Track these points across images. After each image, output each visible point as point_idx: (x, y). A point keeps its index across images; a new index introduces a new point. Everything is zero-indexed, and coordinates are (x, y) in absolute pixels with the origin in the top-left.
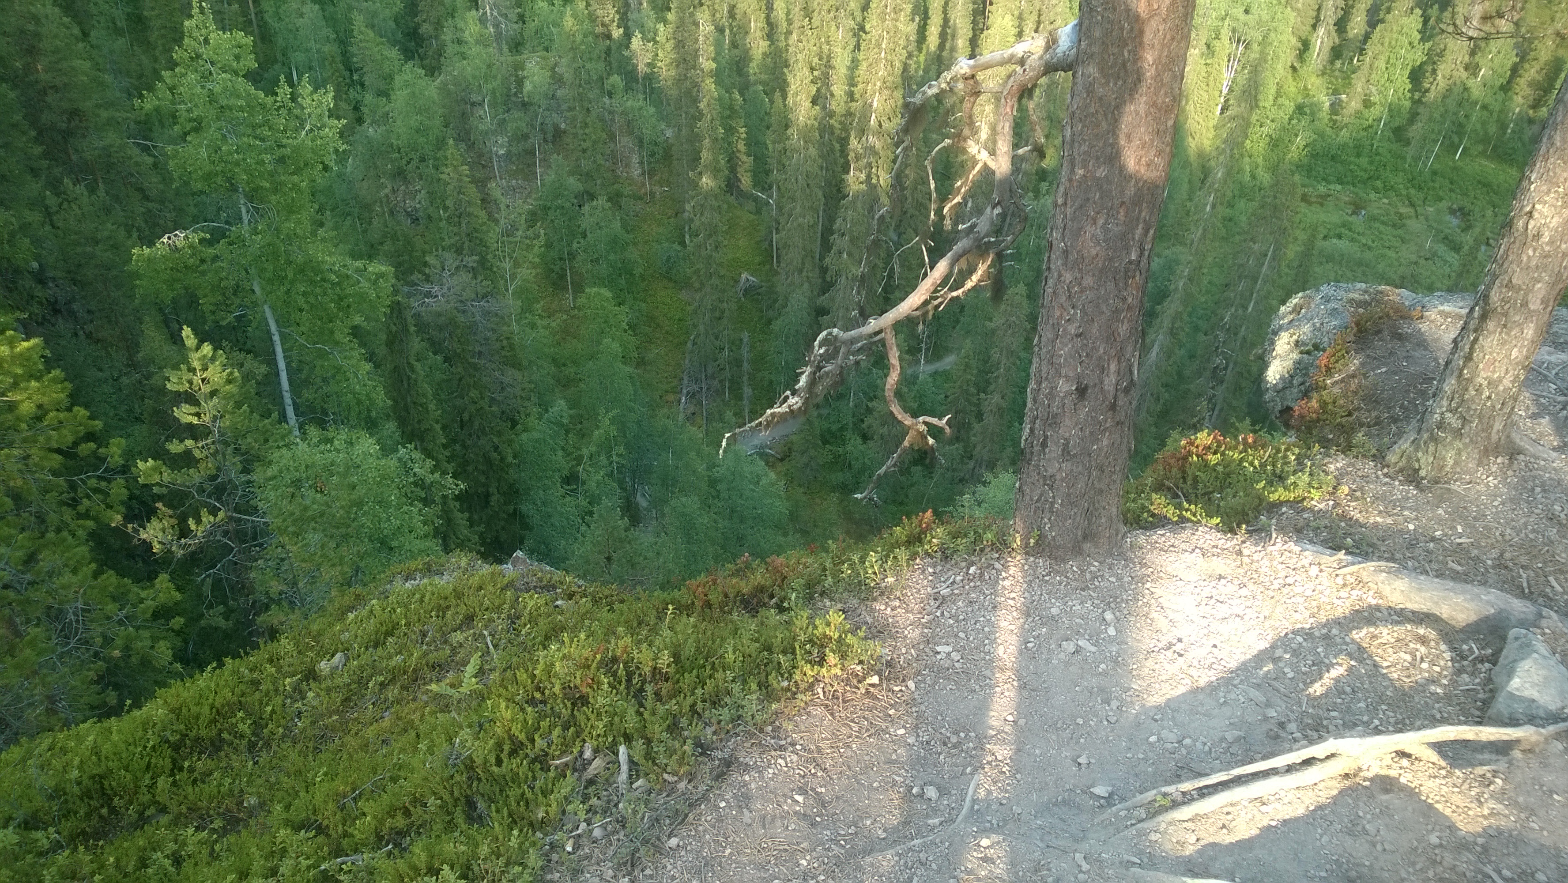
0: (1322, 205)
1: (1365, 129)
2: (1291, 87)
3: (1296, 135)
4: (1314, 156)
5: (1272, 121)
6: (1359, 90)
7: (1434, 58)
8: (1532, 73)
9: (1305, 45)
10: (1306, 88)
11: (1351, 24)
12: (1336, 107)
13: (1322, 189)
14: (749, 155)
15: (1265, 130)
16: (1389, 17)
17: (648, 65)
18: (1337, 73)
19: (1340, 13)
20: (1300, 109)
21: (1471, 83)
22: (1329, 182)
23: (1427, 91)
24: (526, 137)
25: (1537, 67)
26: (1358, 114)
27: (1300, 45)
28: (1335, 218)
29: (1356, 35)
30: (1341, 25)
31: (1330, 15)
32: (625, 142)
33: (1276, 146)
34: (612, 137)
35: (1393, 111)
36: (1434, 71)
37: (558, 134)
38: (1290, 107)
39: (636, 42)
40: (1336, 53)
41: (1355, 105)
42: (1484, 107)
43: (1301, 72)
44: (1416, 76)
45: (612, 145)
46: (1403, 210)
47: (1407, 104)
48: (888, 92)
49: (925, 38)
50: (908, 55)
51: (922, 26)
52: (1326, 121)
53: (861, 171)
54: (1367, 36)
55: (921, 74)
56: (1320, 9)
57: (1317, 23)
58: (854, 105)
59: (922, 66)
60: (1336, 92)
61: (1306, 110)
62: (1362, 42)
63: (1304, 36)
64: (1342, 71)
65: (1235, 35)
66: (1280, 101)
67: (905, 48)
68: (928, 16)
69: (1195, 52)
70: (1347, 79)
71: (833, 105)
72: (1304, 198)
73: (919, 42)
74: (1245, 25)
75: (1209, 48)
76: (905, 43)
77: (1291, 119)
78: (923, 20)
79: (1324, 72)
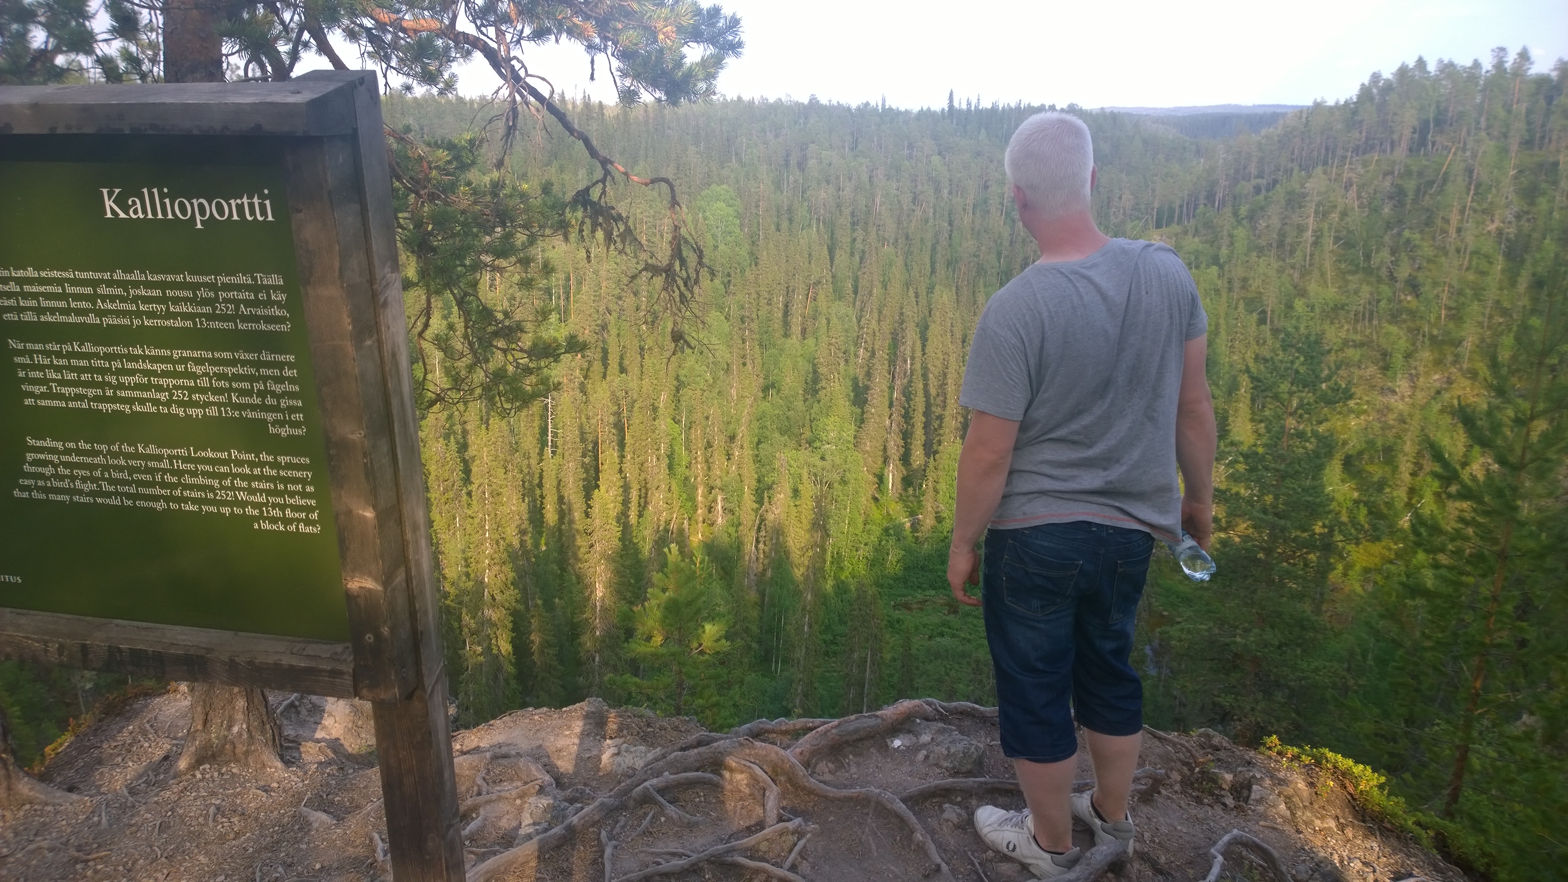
0: (922, 609)
1: (942, 541)
2: (876, 515)
3: (888, 554)
4: (907, 569)
5: (866, 544)
6: (930, 509)
9: (881, 479)
10: (889, 514)
11: (913, 458)
12: (915, 527)
13: (919, 596)
15: (861, 552)
16: (941, 448)
18: (911, 498)
19: (902, 450)
20: (886, 530)
22: (924, 590)
26: (934, 529)
27: (876, 480)
28: (934, 619)
29: (920, 465)
30: (905, 459)
31: (894, 453)
33: (873, 565)
38: (877, 531)
40: (907, 482)
41: (929, 521)
43: (881, 501)
48: (497, 568)
49: (542, 516)
50: (523, 532)
51: (535, 506)
52: (910, 538)
53: (479, 644)
54: (926, 464)
55: (544, 548)
56: (885, 449)
57: (886, 460)
58: (471, 583)
59: (543, 541)
60: (912, 514)
61: (891, 532)
62: (925, 470)
63: (877, 472)
64: (915, 496)
65: (817, 479)
66: (868, 527)
67: (518, 526)
68: (542, 497)
69: (782, 497)
70: (919, 502)
71: (447, 587)
72: (907, 607)
73: (531, 521)
74: (823, 469)
75: (796, 492)
76: (519, 522)
77: (880, 542)
78: (535, 501)
79: (901, 498)
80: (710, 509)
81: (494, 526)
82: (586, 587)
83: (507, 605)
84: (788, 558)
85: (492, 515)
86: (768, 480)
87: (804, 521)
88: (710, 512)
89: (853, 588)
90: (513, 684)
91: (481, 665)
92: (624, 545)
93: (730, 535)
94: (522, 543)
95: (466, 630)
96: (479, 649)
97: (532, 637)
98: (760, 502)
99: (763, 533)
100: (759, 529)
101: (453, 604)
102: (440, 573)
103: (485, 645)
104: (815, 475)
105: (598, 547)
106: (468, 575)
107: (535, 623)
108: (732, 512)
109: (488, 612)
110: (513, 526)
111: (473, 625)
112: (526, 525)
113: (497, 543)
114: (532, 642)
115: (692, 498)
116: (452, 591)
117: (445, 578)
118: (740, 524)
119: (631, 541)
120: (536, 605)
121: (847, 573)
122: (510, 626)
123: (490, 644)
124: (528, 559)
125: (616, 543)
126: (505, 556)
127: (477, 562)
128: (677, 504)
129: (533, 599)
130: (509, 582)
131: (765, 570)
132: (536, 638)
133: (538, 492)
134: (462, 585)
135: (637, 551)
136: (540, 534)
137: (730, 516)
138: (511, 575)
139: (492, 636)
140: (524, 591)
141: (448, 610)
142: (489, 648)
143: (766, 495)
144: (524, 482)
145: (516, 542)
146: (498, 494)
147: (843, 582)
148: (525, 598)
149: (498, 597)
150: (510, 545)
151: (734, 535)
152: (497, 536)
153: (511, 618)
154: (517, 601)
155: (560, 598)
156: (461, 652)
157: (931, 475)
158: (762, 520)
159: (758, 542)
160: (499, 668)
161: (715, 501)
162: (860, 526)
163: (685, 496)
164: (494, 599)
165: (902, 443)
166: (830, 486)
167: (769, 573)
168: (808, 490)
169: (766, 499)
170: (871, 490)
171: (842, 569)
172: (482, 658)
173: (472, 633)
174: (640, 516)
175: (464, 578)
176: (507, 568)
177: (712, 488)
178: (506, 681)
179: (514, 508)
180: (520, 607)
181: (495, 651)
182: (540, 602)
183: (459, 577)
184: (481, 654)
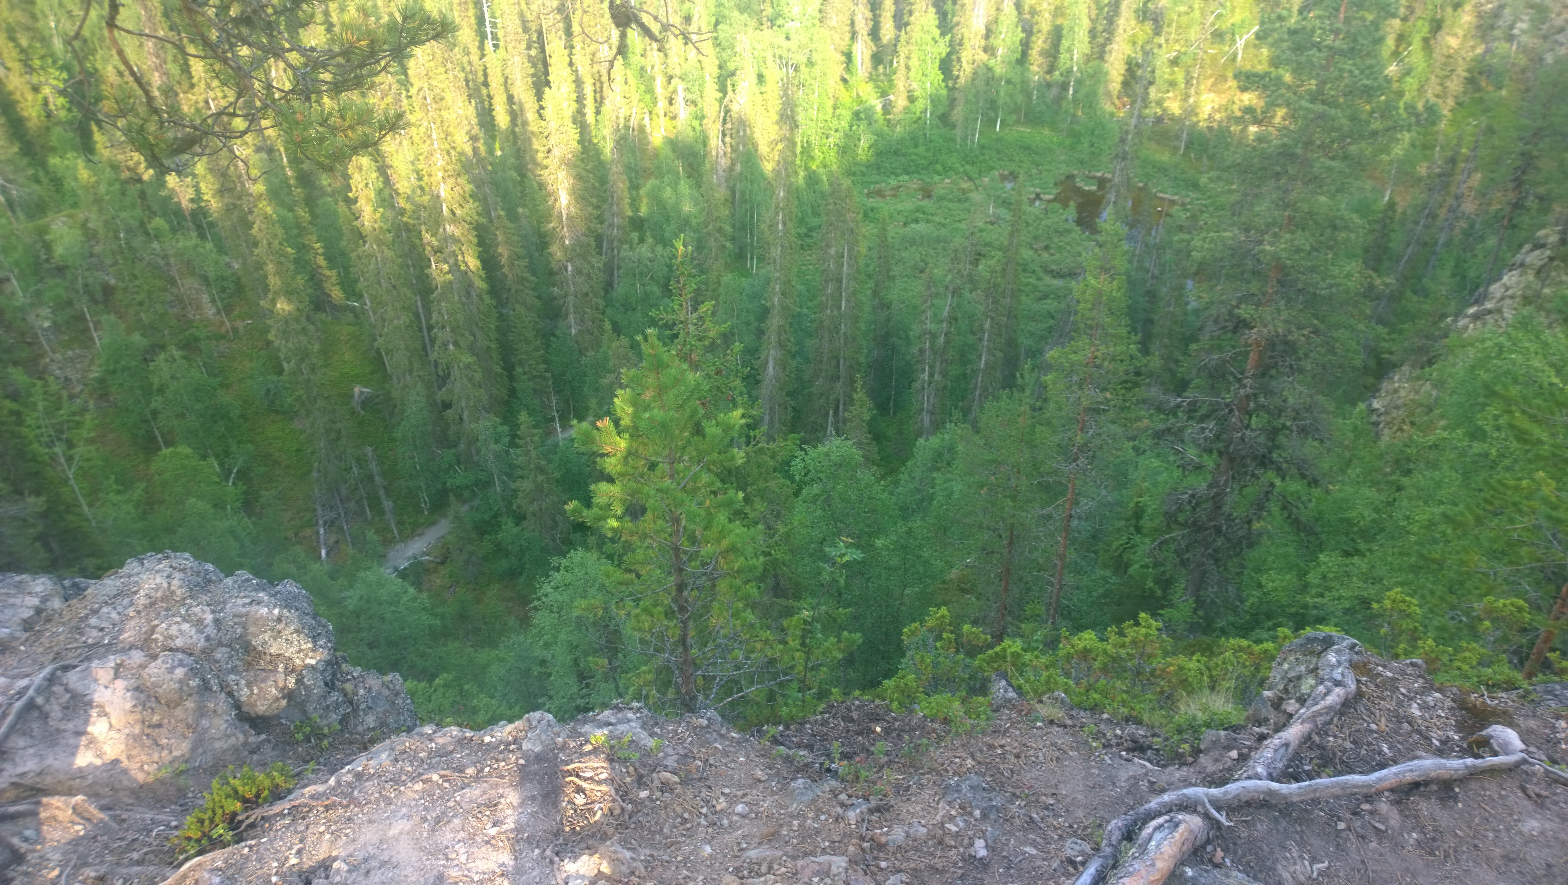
0: (895, 196)
1: (916, 122)
3: (859, 140)
4: (879, 154)
5: (836, 131)
6: (902, 88)
7: (955, 48)
8: (1039, 44)
9: (849, 58)
10: (858, 96)
11: (883, 32)
12: (887, 108)
13: (893, 182)
14: (331, 269)
15: (831, 140)
16: (912, 19)
17: (192, 200)
18: (882, 77)
19: (871, 23)
20: (857, 115)
21: (992, 63)
22: (897, 175)
23: (958, 77)
24: (70, 303)
25: (1042, 38)
26: (906, 110)
27: (844, 59)
28: (908, 205)
29: (890, 40)
30: (874, 33)
31: (863, 28)
32: (189, 285)
33: (844, 153)
34: (173, 282)
35: (935, 100)
36: (959, 60)
37: (108, 291)
38: (847, 115)
39: (172, 180)
40: (877, 59)
41: (900, 102)
42: (1008, 82)
43: (851, 82)
44: (946, 66)
45: (175, 290)
46: (965, 185)
47: (944, 92)
48: (452, 180)
49: (493, 118)
50: (474, 139)
51: (483, 108)
52: (882, 121)
53: (445, 261)
54: (897, 39)
55: (499, 153)
56: (852, 24)
57: (854, 35)
58: (426, 198)
59: (497, 146)
60: (884, 94)
61: (862, 116)
62: (895, 45)
63: (845, 49)
64: (885, 74)
65: (783, 62)
66: (838, 111)
67: (468, 132)
68: (490, 97)
69: (745, 83)
70: (890, 81)
71: (402, 203)
72: (880, 194)
73: (481, 125)
74: (789, 50)
75: (760, 77)
76: (468, 128)
77: (851, 126)
78: (482, 102)
79: (871, 78)
80: (671, 102)
81: (443, 135)
82: (549, 195)
83: (468, 219)
84: (756, 150)
85: (439, 122)
86: (731, 66)
87: (770, 108)
88: (671, 104)
89: (824, 178)
90: (487, 299)
91: (451, 282)
92: (584, 147)
93: (694, 129)
94: (475, 150)
95: (428, 248)
96: (446, 267)
97: (500, 250)
98: (723, 90)
99: (729, 126)
100: (724, 121)
101: (411, 221)
102: (391, 188)
103: (452, 261)
104: (781, 57)
105: (556, 152)
106: (422, 188)
107: (500, 236)
108: (694, 103)
109: (449, 228)
110: (463, 132)
111: (435, 242)
112: (476, 130)
113: (448, 153)
114: (501, 255)
115: (650, 90)
116: (408, 207)
117: (398, 194)
118: (703, 117)
119: (590, 142)
120: (499, 217)
121: (818, 162)
122: (475, 240)
123: (457, 260)
124: (484, 168)
125: (575, 145)
126: (458, 167)
127: (430, 175)
128: (635, 97)
129: (496, 210)
130: (467, 195)
131: (733, 164)
132: (503, 252)
133: (484, 91)
134: (417, 199)
135: (598, 152)
136: (493, 138)
137: (693, 108)
138: (469, 187)
139: (458, 252)
140: (484, 202)
141: (408, 228)
142: (456, 264)
143: (729, 82)
144: (467, 81)
145: (468, 149)
146: (442, 99)
147: (814, 172)
148: (486, 211)
149: (458, 212)
150: (462, 153)
151: (698, 128)
152: (447, 146)
153: (475, 233)
154: (478, 214)
155: (524, 206)
156: (427, 271)
157: (903, 51)
158: (727, 111)
159: (724, 135)
160: (470, 285)
161: (674, 92)
162: (830, 111)
163: (643, 88)
164: (454, 214)
165: (869, 15)
166: (796, 69)
167: (738, 168)
168: (774, 75)
169: (730, 88)
170: (838, 70)
171: (812, 158)
172: (449, 277)
173: (437, 251)
174: (598, 112)
175: (419, 192)
176: (462, 180)
177: (671, 78)
178: (480, 296)
179: (461, 112)
180: (483, 220)
181: (463, 268)
182: (502, 213)
183: (413, 191)
184: (449, 272)
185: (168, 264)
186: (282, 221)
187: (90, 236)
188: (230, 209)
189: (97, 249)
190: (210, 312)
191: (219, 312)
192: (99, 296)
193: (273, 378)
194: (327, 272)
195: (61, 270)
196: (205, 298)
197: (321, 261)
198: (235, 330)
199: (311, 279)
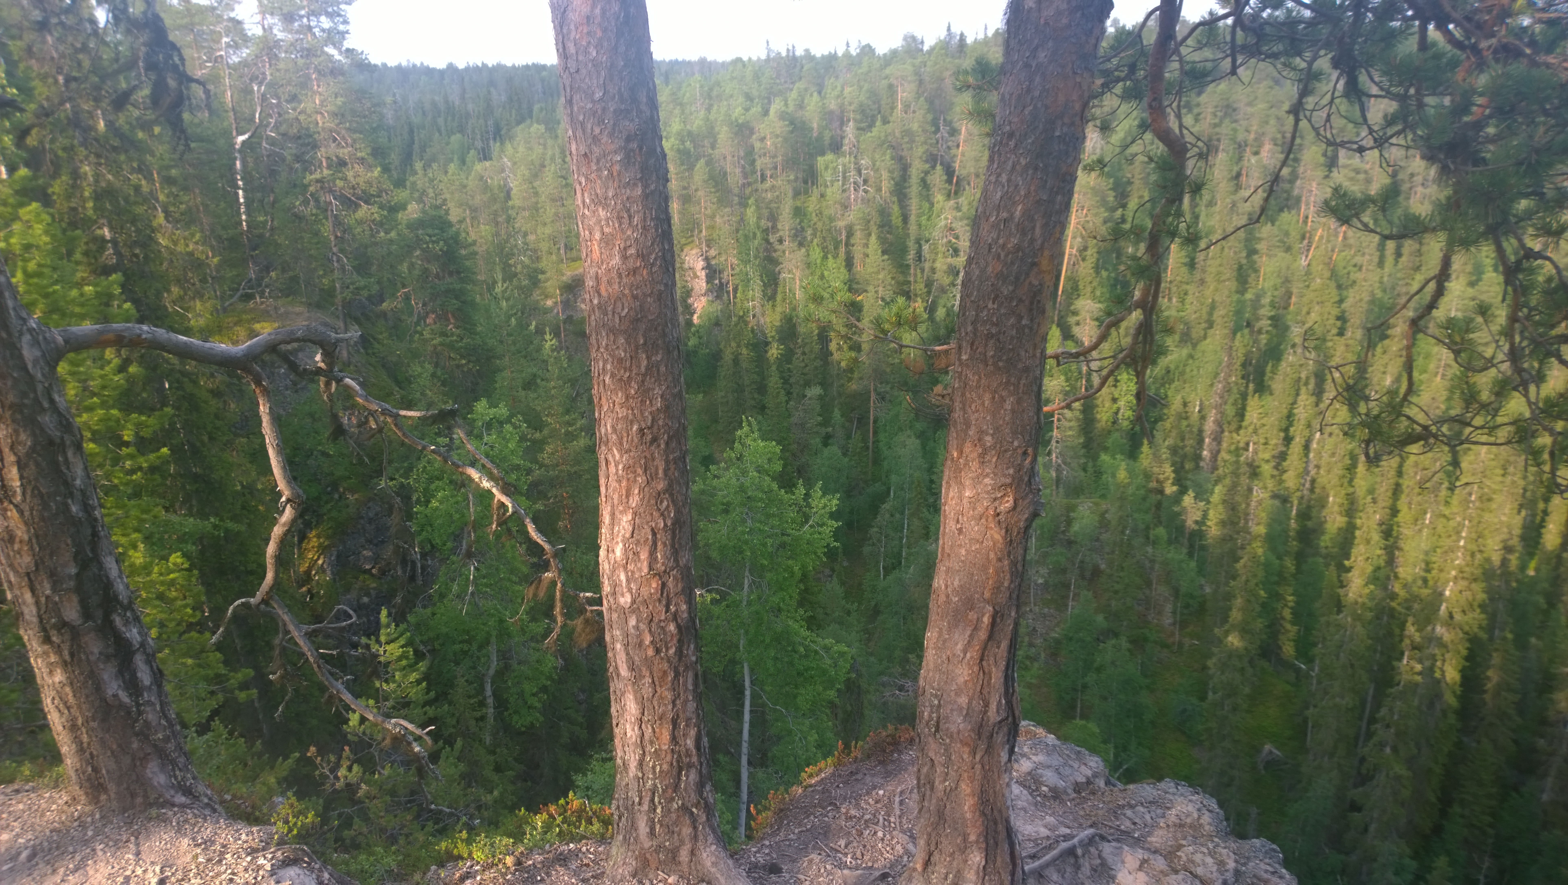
14: (1293, 623)
17: (1196, 522)
24: (1064, 571)
32: (1161, 591)
34: (1149, 584)
37: (1096, 572)
39: (1188, 500)
45: (1147, 592)
48: (1465, 583)
49: (1540, 535)
50: (1508, 549)
51: (1533, 522)
53: (1420, 661)
55: (1531, 573)
58: (1427, 592)
59: (1533, 564)
67: (1504, 541)
68: (1545, 513)
71: (1397, 588)
73: (1523, 538)
76: (1505, 536)
78: (1534, 515)
81: (1474, 536)
83: (1467, 628)
85: (1475, 522)
90: (1452, 719)
91: (1417, 685)
94: (1504, 562)
95: (1407, 641)
96: (1418, 667)
97: (1490, 673)
101: (1399, 608)
102: (1392, 570)
103: (1428, 663)
106: (1425, 581)
107: (1496, 659)
109: (1439, 630)
110: (1498, 538)
111: (1417, 637)
112: (1515, 542)
113: (1473, 555)
114: (1488, 678)
116: (1402, 593)
117: (1397, 577)
120: (1504, 639)
122: (1465, 653)
123: (1434, 665)
124: (1507, 583)
126: (1478, 572)
127: (1441, 571)
129: (1502, 630)
130: (1476, 604)
132: (1493, 676)
133: (1541, 505)
134: (1415, 589)
136: (1531, 555)
138: (1481, 596)
139: (1439, 657)
140: (1492, 618)
141: (1392, 613)
142: (1432, 669)
144: (1525, 490)
145: (1496, 559)
146: (1490, 500)
148: (1491, 627)
149: (1458, 617)
150: (1488, 560)
152: (1474, 547)
153: (1468, 645)
154: (1480, 627)
155: (1539, 638)
156: (1395, 663)
160: (1439, 696)
164: (1451, 617)
172: (1419, 678)
173: (1415, 647)
175: (1420, 583)
176: (1478, 587)
178: (1444, 713)
179: (1504, 518)
180: (1484, 636)
181: (1438, 675)
182: (1510, 636)
183: (1414, 581)
184: (1420, 673)
185: (1152, 568)
186: (1267, 565)
187: (1104, 523)
188: (1225, 539)
189: (1104, 537)
190: (1167, 620)
191: (1174, 624)
192: (1088, 574)
193: (1194, 701)
194: (1288, 626)
195: (1070, 543)
196: (1169, 608)
197: (1287, 613)
198: (1181, 644)
199: (1269, 626)
